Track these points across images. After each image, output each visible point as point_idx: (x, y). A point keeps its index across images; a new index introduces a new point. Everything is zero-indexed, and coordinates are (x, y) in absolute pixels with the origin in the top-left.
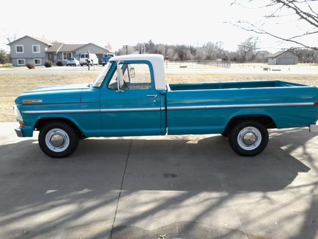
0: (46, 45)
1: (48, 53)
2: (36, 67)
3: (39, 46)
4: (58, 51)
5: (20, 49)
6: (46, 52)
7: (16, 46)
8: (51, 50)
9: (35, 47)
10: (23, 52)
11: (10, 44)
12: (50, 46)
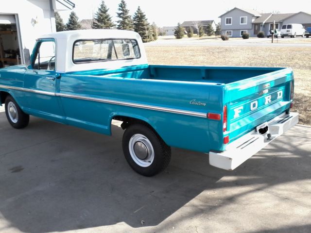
0: (253, 16)
1: (255, 24)
2: (230, 39)
3: (246, 18)
4: (264, 22)
5: (229, 21)
6: (253, 24)
7: (226, 18)
8: (258, 21)
9: (242, 19)
10: (231, 24)
11: (221, 17)
12: (258, 17)
